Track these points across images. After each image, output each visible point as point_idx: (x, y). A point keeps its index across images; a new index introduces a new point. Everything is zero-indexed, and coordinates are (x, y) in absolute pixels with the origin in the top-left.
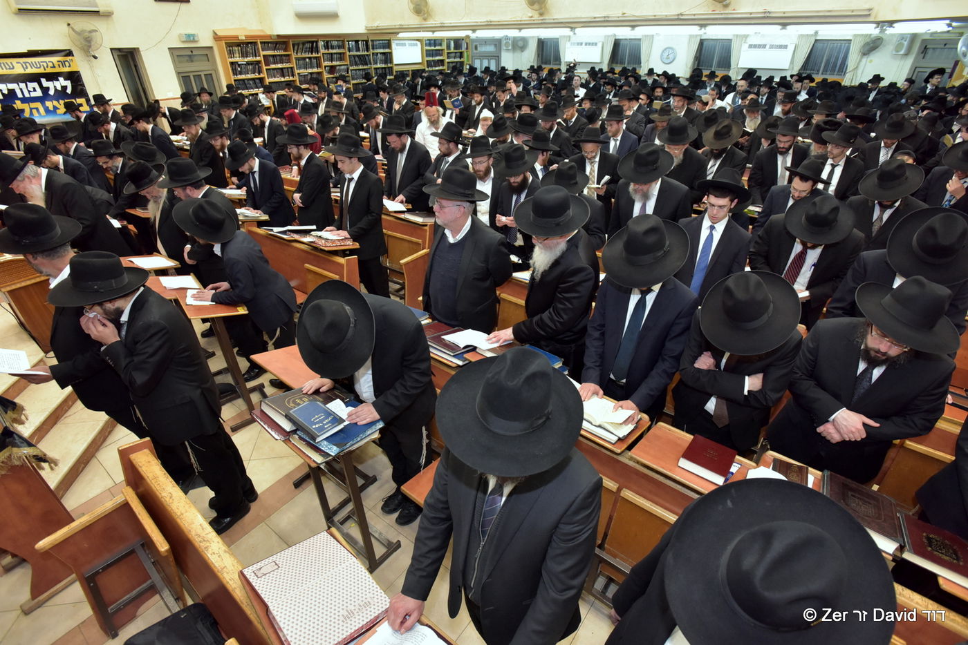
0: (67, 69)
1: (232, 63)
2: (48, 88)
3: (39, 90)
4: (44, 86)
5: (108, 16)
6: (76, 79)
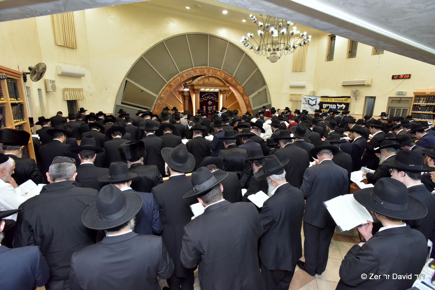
1: (414, 105)
2: (338, 107)
3: (335, 107)
4: (337, 106)
5: (369, 86)
6: (347, 105)
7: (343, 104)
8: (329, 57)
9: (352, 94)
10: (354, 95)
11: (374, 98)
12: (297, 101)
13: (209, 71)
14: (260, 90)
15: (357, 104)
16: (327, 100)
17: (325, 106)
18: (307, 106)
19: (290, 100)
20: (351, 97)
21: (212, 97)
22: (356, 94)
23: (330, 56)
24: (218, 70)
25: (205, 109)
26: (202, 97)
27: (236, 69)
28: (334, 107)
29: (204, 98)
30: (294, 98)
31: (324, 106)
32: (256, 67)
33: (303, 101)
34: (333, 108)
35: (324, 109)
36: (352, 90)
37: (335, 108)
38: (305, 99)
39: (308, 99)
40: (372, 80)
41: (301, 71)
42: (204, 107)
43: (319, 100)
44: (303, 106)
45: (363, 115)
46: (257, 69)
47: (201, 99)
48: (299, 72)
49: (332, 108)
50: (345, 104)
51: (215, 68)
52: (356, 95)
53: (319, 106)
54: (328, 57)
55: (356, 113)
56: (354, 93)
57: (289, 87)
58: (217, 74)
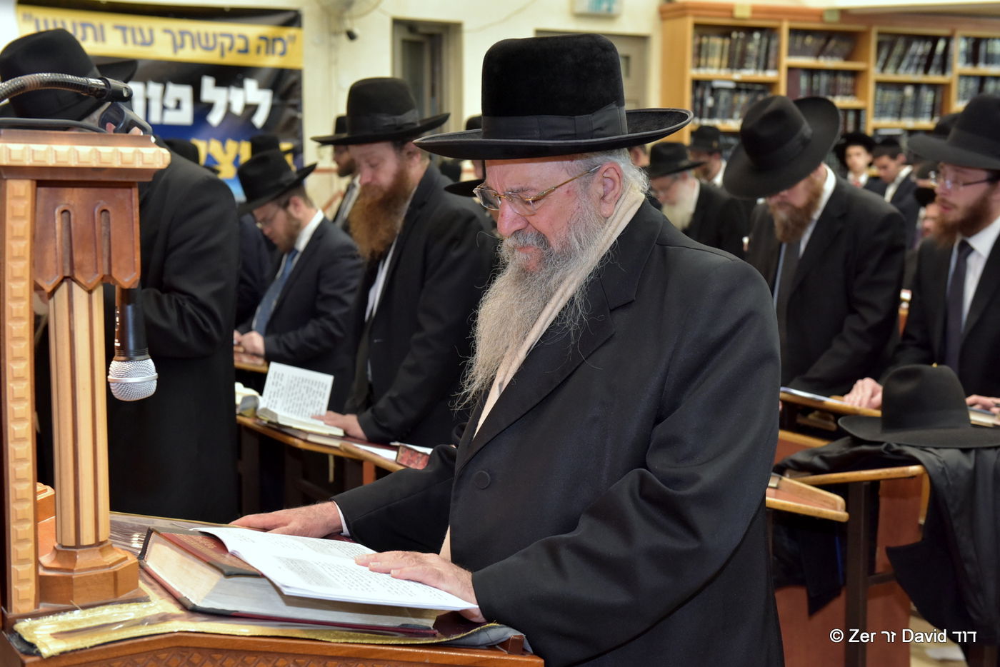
0: (272, 61)
1: (697, 83)
2: (210, 106)
3: (188, 107)
4: (206, 98)
6: (287, 91)
7: (251, 85)
28: (178, 105)
34: (170, 118)
37: (184, 116)
50: (264, 78)
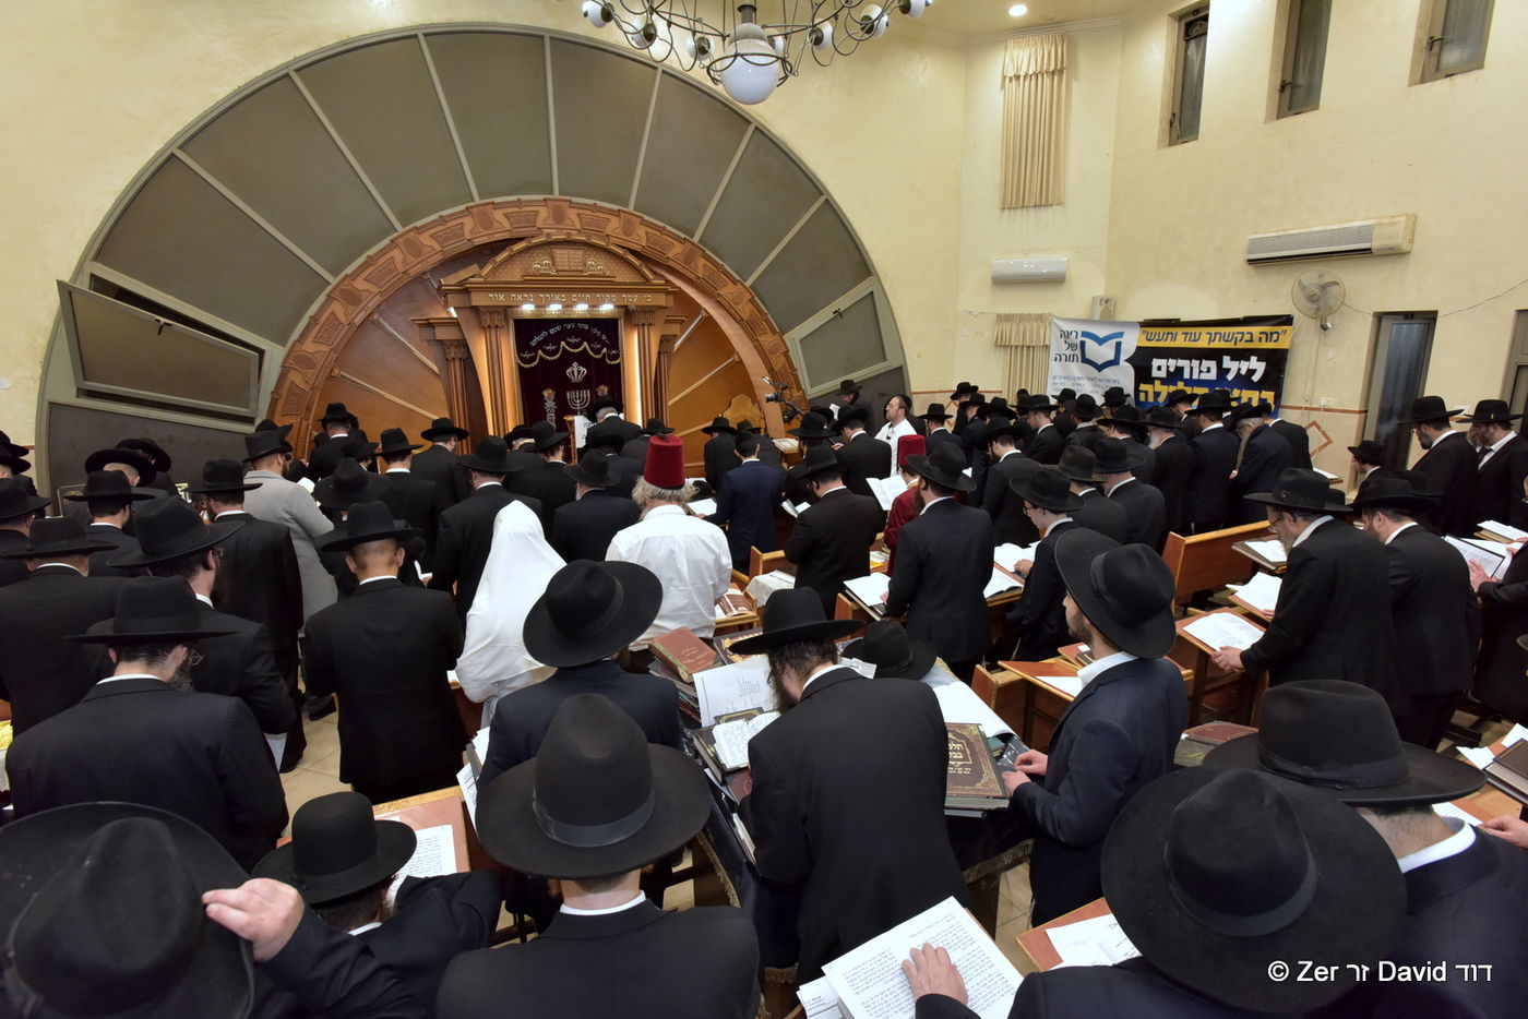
0: (1269, 346)
3: (1214, 371)
4: (1225, 366)
5: (1395, 254)
6: (1276, 361)
7: (1254, 359)
8: (1176, 123)
9: (1303, 300)
10: (1314, 306)
11: (1430, 318)
12: (1029, 347)
13: (558, 216)
14: (842, 303)
15: (1331, 354)
16: (1174, 338)
17: (1164, 369)
18: (1076, 368)
19: (996, 345)
20: (1297, 316)
21: (585, 344)
22: (1322, 304)
23: (1183, 120)
24: (611, 212)
25: (550, 404)
26: (533, 343)
27: (710, 201)
28: (1209, 370)
29: (544, 351)
30: (1014, 335)
31: (1159, 368)
32: (815, 188)
33: (1058, 346)
34: (1204, 376)
35: (1157, 383)
36: (1300, 281)
37: (1213, 375)
38: (1065, 335)
39: (1080, 338)
40: (1415, 223)
41: (1042, 204)
42: (548, 393)
43: (1132, 341)
44: (1056, 368)
45: (1366, 411)
46: (822, 199)
47: (527, 355)
48: (1032, 212)
49: (1195, 376)
50: (1262, 355)
51: (591, 202)
52: (1322, 308)
53: (1131, 371)
54: (1171, 124)
55: (1323, 402)
56: (1312, 299)
57: (989, 279)
58: (608, 232)
